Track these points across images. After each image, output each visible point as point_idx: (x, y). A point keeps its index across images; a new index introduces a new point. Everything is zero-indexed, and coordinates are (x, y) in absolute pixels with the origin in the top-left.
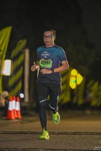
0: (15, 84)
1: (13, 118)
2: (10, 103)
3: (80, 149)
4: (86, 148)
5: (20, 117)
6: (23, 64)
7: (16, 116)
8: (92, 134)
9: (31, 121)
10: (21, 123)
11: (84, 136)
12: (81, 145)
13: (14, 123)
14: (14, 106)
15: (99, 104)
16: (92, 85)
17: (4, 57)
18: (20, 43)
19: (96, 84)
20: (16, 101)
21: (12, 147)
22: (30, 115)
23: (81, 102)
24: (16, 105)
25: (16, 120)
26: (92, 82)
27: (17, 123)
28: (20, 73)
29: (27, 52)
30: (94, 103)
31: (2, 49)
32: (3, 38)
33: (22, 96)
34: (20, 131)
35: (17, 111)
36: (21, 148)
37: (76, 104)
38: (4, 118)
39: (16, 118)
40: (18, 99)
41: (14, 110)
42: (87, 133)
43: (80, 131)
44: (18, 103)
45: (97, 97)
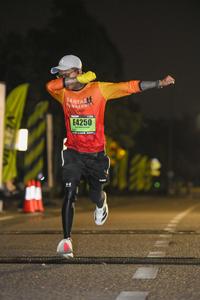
0: (35, 163)
1: (32, 210)
2: (28, 189)
3: (130, 255)
4: (137, 255)
5: (41, 208)
6: (44, 135)
7: (36, 208)
8: (143, 232)
10: (44, 218)
11: (132, 236)
13: (34, 217)
14: (33, 193)
15: (148, 187)
16: (139, 161)
17: (19, 125)
18: (40, 107)
19: (144, 160)
20: (36, 186)
23: (123, 185)
24: (35, 191)
25: (37, 214)
26: (137, 157)
27: (38, 216)
28: (40, 147)
29: (49, 118)
30: (140, 186)
31: (16, 115)
32: (16, 100)
34: (43, 229)
35: (38, 201)
37: (117, 187)
38: (20, 210)
39: (38, 211)
40: (39, 183)
41: (34, 200)
42: (136, 232)
44: (39, 190)
45: (145, 177)
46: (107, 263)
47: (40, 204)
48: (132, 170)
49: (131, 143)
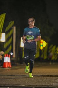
0: (8, 47)
2: (5, 58)
3: (45, 85)
4: (48, 85)
6: (12, 35)
7: (8, 66)
8: (52, 76)
9: (17, 69)
11: (47, 77)
12: (46, 83)
13: (7, 70)
14: (7, 60)
16: (52, 47)
19: (54, 47)
21: (6, 84)
22: (16, 65)
23: (45, 57)
25: (8, 68)
27: (9, 70)
28: (10, 40)
29: (15, 28)
33: (12, 54)
34: (10, 74)
35: (9, 63)
36: (11, 84)
39: (9, 67)
40: (9, 55)
41: (7, 62)
42: (49, 76)
43: (45, 75)
44: (9, 58)
45: (55, 54)
46: (35, 87)
47: (10, 64)
48: (49, 51)
49: (49, 40)
